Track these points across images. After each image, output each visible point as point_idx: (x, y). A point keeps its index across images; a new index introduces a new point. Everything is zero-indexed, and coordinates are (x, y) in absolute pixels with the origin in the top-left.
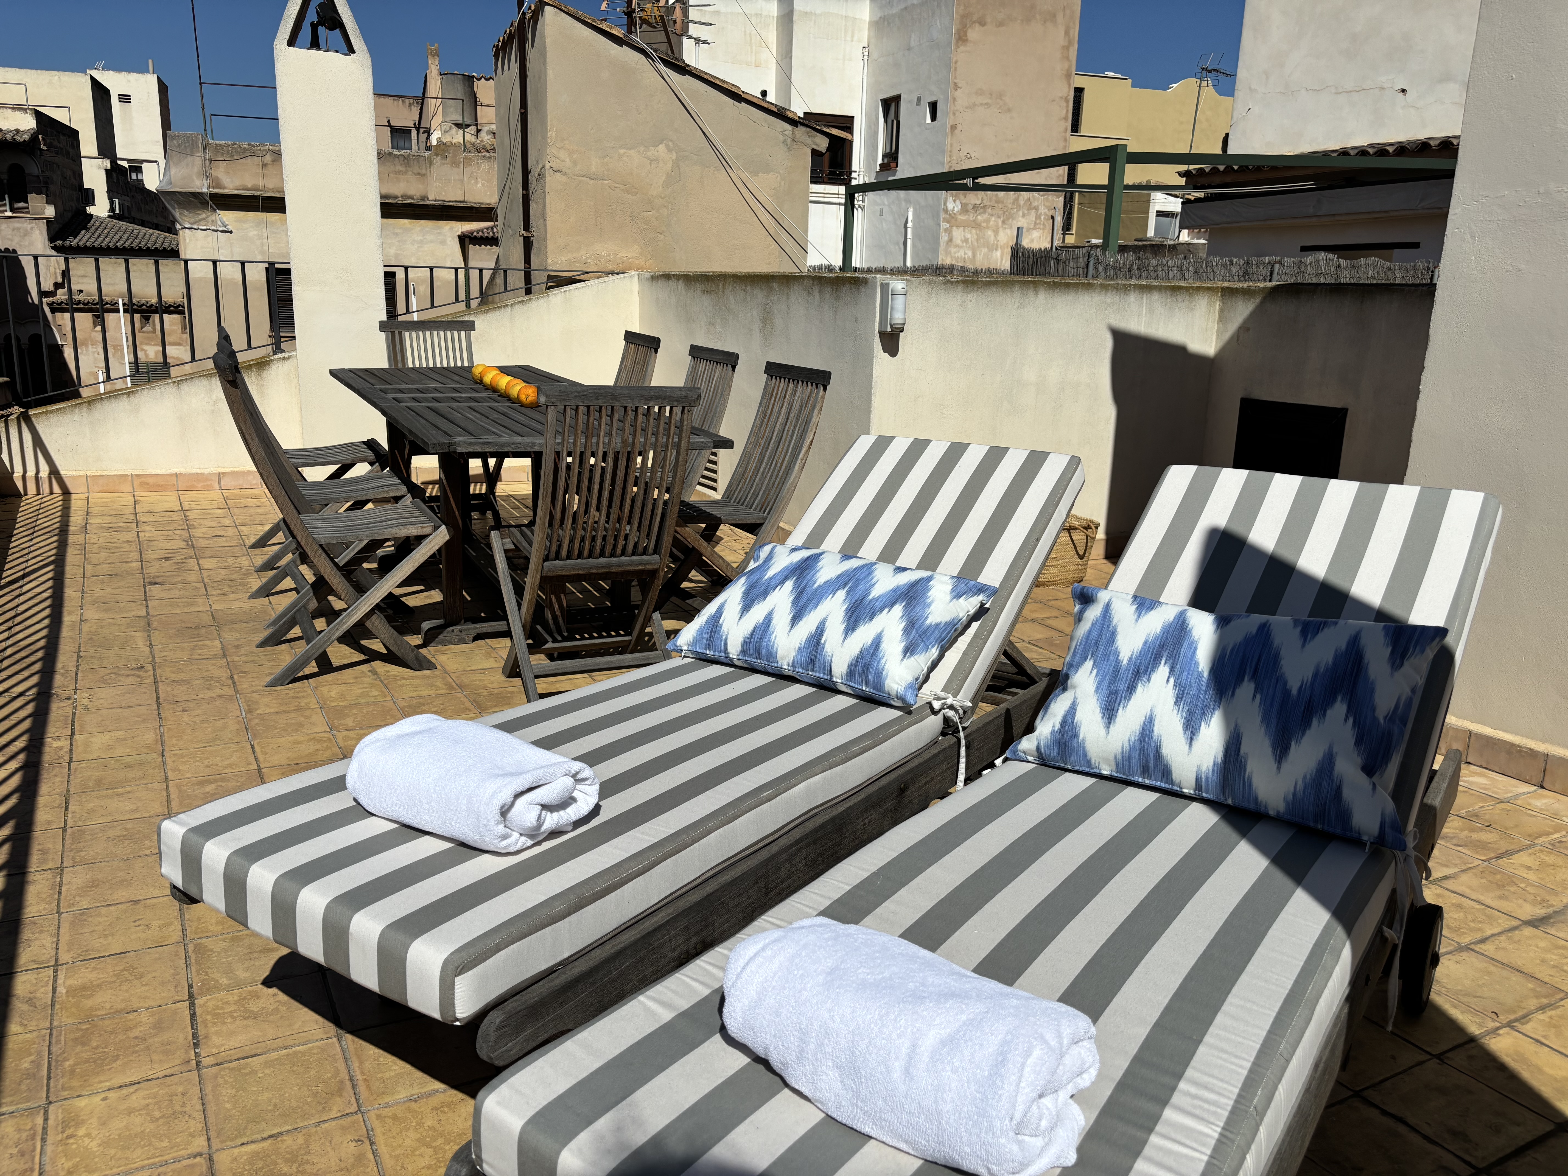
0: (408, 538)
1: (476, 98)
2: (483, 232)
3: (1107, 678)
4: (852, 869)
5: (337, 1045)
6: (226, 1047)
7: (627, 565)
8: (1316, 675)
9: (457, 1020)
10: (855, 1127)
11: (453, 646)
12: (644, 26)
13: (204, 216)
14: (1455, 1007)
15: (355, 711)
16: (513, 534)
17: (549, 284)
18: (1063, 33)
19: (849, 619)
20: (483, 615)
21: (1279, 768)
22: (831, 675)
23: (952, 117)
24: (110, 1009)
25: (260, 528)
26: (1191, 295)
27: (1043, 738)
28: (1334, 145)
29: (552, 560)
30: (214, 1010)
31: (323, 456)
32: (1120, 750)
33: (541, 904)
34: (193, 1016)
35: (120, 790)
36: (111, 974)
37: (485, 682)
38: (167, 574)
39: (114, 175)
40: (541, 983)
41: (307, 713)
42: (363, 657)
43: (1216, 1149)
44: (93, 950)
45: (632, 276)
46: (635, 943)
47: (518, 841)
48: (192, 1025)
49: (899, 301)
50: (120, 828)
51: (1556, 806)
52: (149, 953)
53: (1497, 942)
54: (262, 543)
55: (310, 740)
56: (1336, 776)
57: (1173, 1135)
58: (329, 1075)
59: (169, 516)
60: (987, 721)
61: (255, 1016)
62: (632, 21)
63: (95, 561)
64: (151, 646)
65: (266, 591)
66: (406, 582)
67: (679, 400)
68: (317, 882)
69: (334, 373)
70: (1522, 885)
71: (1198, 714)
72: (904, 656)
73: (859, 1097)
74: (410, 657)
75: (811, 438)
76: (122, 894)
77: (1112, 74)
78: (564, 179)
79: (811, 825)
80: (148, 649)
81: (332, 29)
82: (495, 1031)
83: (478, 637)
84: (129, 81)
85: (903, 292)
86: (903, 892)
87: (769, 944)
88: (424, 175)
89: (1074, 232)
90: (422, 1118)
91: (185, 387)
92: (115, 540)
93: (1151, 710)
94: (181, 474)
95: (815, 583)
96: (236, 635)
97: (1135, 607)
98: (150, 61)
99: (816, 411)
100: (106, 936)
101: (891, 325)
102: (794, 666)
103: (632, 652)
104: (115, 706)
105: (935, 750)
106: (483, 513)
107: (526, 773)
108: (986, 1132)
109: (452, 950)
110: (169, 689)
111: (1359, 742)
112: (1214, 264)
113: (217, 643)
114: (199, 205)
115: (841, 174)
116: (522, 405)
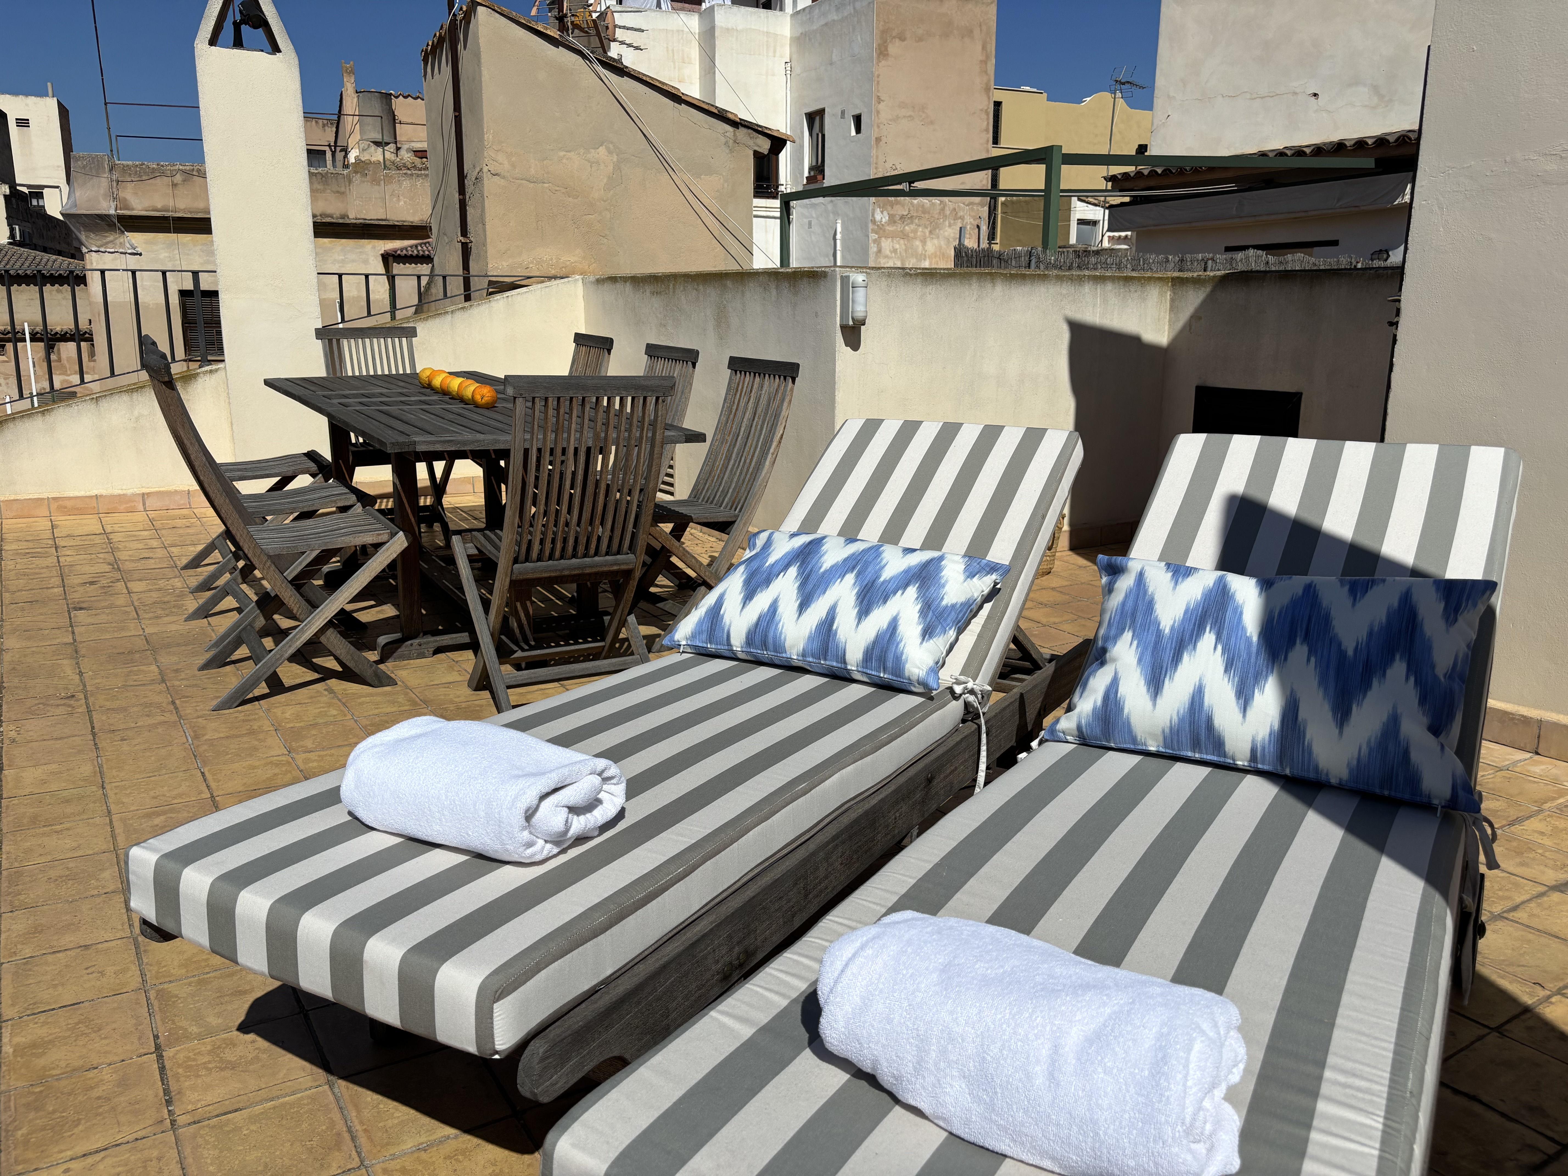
0: (364, 547)
1: (394, 116)
2: (407, 251)
3: (1150, 649)
4: (912, 860)
5: (329, 1093)
6: (203, 1102)
7: (601, 566)
8: (1370, 634)
9: (497, 1052)
10: (987, 1145)
11: (412, 661)
12: (576, 31)
13: (111, 238)
14: (1502, 977)
15: (314, 732)
16: (476, 538)
17: (490, 290)
18: (980, 48)
19: (862, 602)
20: (440, 628)
21: (1341, 733)
22: (845, 663)
23: (876, 130)
24: (66, 1067)
25: (192, 548)
26: (1143, 285)
27: (1084, 715)
28: (1251, 149)
29: (522, 563)
30: (185, 1062)
31: (261, 469)
32: (1168, 724)
33: (580, 916)
34: (162, 1069)
35: (58, 827)
36: (65, 1027)
37: (451, 696)
38: (93, 599)
39: (14, 200)
40: (583, 1005)
41: (261, 736)
42: (316, 676)
43: (1383, 1142)
44: (41, 1003)
45: (577, 280)
46: (679, 955)
47: (543, 848)
48: (162, 1080)
49: (860, 294)
50: (61, 867)
51: (1554, 771)
52: (106, 1003)
53: (1528, 909)
54: (195, 563)
55: (266, 764)
56: (1402, 738)
57: (1334, 1129)
58: (324, 1128)
59: (90, 540)
60: (1003, 706)
61: (233, 1066)
62: (564, 26)
63: (13, 588)
64: (81, 674)
65: (205, 612)
66: (360, 597)
67: (652, 389)
68: (320, 906)
69: (268, 383)
70: (1540, 851)
71: (1251, 680)
72: (923, 639)
73: (994, 1110)
74: (368, 674)
75: (781, 432)
76: (68, 940)
77: (1028, 88)
78: (502, 182)
79: (845, 820)
80: (78, 677)
81: (255, 27)
82: (538, 1063)
83: (438, 651)
84: (27, 105)
85: (864, 284)
86: (972, 882)
87: (867, 942)
88: (343, 193)
89: (998, 241)
90: (435, 1169)
91: (104, 404)
92: (34, 566)
93: (1200, 680)
94: (101, 496)
95: (821, 568)
96: (175, 659)
97: (1170, 574)
98: (49, 84)
99: (785, 404)
100: (55, 986)
101: (853, 319)
102: (804, 655)
103: (605, 658)
104: (45, 737)
105: (957, 738)
106: (430, 526)
107: (551, 771)
108: (1154, 1141)
109: (487, 973)
110: (104, 718)
111: (1423, 701)
112: (1151, 261)
113: (154, 668)
114: (106, 227)
115: (768, 187)
116: (477, 406)
